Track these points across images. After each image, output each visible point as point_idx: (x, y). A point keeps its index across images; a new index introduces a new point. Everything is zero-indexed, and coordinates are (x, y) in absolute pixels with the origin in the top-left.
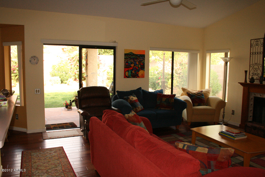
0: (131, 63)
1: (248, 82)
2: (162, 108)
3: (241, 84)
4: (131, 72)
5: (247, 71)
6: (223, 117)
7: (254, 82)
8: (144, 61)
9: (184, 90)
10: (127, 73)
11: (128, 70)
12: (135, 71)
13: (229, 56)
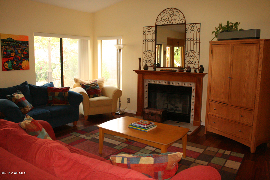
0: (11, 52)
1: (142, 69)
2: (55, 105)
3: (136, 71)
4: (12, 63)
5: (141, 58)
6: (120, 107)
7: (148, 69)
8: (28, 49)
9: (76, 81)
10: (6, 65)
11: (7, 61)
12: (17, 62)
13: (121, 43)
